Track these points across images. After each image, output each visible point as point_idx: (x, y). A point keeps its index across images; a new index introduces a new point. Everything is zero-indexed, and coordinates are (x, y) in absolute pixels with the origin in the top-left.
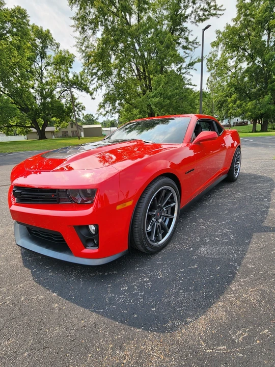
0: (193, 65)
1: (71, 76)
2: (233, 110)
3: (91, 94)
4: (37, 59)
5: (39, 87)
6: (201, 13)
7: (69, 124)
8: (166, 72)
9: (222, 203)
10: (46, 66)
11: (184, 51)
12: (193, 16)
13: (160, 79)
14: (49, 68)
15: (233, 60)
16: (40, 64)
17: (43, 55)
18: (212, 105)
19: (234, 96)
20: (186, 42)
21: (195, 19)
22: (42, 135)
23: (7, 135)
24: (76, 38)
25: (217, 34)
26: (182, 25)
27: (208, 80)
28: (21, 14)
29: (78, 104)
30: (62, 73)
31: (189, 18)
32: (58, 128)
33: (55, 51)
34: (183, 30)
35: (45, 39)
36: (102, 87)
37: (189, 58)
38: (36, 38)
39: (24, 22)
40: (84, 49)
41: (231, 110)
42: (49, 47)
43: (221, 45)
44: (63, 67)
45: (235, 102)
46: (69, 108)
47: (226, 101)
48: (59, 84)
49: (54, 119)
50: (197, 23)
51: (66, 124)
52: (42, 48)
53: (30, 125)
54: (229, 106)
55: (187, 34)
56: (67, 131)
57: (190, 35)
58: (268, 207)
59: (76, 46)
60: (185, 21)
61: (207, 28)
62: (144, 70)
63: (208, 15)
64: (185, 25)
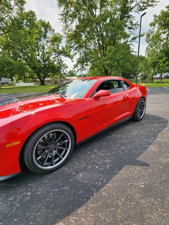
0: (135, 39)
1: (60, 48)
2: (163, 68)
3: (72, 59)
4: (42, 39)
5: (42, 55)
6: (142, 5)
7: (58, 76)
8: (117, 44)
9: (119, 138)
10: (46, 43)
11: (129, 30)
12: (136, 7)
13: (111, 49)
14: (48, 44)
15: (165, 35)
16: (43, 41)
17: (45, 37)
18: (148, 64)
19: (164, 58)
20: (131, 25)
21: (138, 9)
22: (43, 83)
23: (25, 82)
24: (62, 26)
25: (154, 17)
26: (128, 14)
27: (147, 48)
28: (32, 14)
29: (64, 65)
30: (55, 47)
31: (133, 9)
32: (52, 79)
33: (52, 34)
34: (129, 17)
35: (47, 27)
36: (77, 54)
37: (133, 35)
38: (41, 27)
39: (33, 19)
40: (66, 32)
41: (161, 68)
42: (49, 32)
43: (157, 25)
44: (56, 43)
45: (164, 62)
46: (58, 67)
47: (158, 62)
48: (53, 53)
49: (49, 73)
50: (139, 12)
51: (57, 76)
52: (45, 32)
53: (36, 77)
54: (160, 65)
55: (131, 19)
56: (57, 81)
57: (133, 20)
58: (150, 144)
59: (62, 30)
60: (131, 11)
61: (143, 15)
62: (103, 44)
63: (147, 6)
64: (130, 13)
